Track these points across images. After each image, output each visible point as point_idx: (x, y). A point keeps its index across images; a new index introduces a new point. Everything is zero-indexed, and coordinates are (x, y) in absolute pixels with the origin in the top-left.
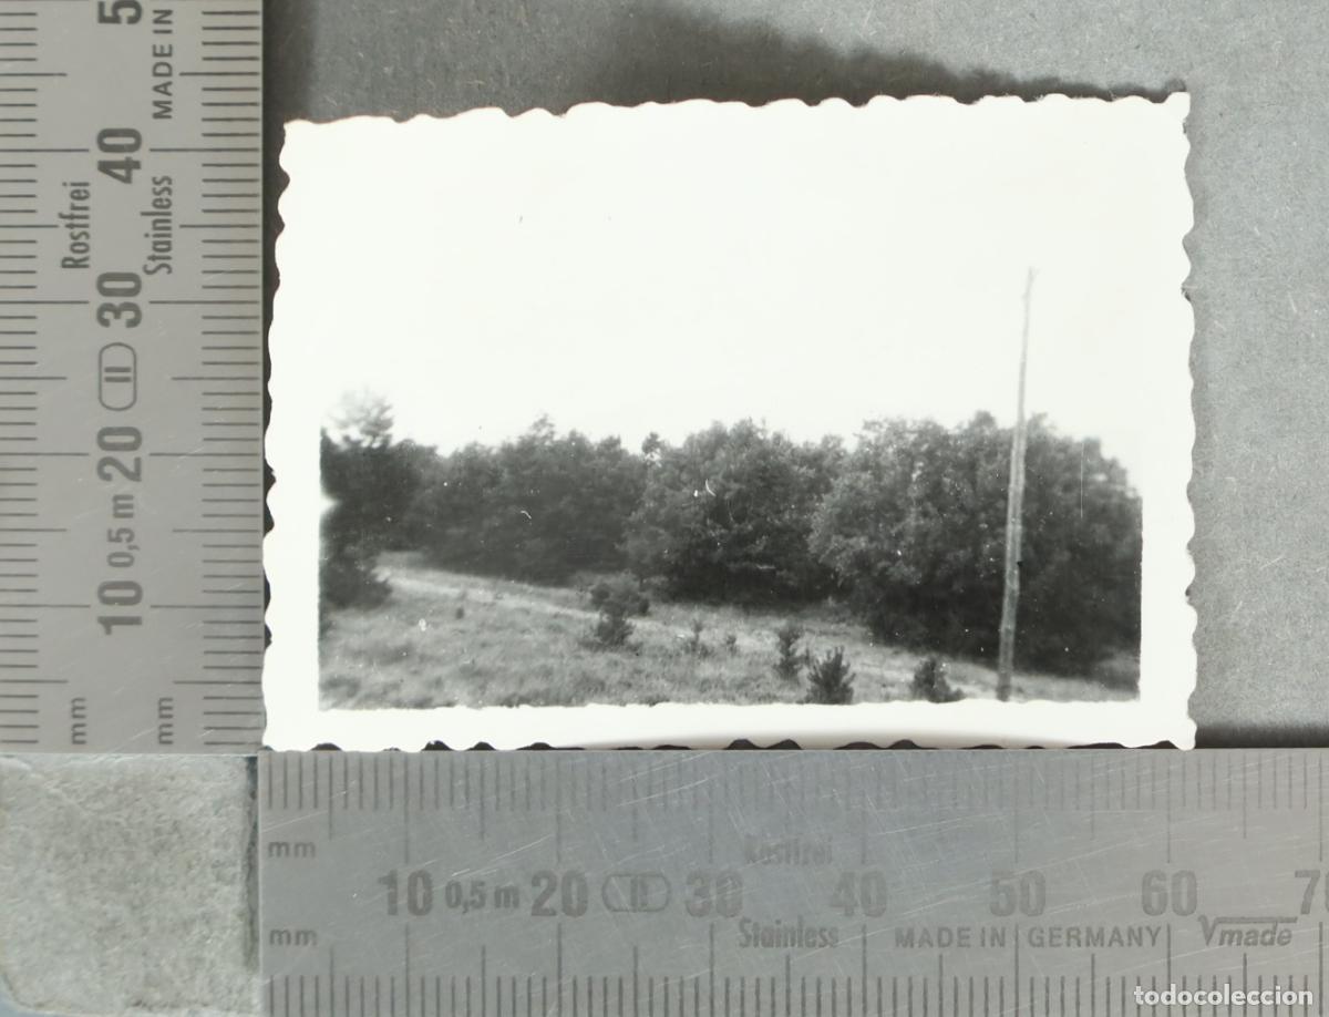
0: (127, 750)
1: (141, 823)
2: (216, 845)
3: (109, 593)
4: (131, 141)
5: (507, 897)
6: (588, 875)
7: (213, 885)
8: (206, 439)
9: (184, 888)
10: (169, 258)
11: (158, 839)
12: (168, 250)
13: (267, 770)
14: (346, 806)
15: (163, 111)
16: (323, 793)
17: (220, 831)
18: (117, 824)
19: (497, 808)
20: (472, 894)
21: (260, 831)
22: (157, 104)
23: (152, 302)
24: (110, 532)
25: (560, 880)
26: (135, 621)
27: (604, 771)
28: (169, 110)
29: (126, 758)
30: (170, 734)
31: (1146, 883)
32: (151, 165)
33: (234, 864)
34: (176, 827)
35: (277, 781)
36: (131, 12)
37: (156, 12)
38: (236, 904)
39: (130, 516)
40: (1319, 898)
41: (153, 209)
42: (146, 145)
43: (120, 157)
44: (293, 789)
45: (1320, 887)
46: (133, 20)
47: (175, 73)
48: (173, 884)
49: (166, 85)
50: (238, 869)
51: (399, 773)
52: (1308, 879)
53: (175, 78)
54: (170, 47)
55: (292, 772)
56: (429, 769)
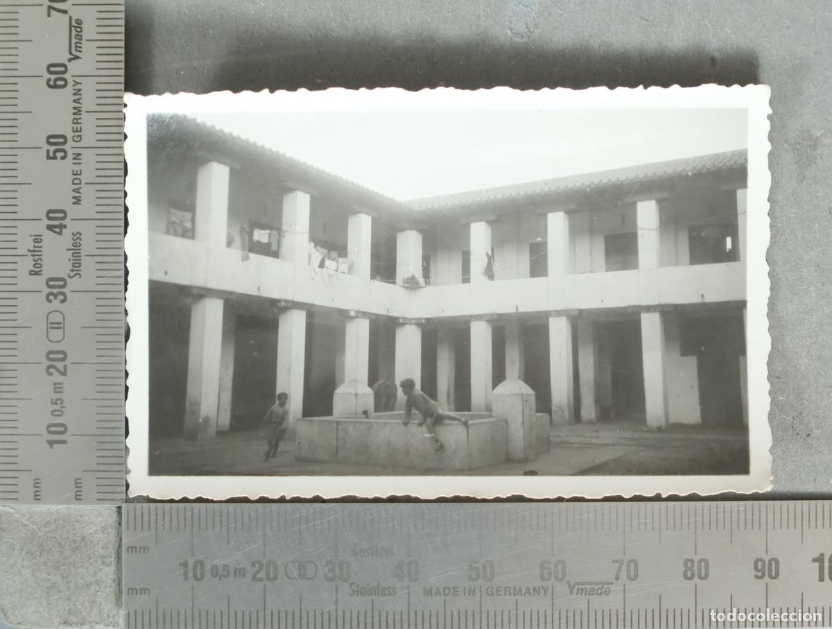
0: (60, 503)
1: (67, 538)
2: (103, 548)
3: (52, 429)
4: (62, 215)
5: (240, 572)
6: (277, 562)
7: (101, 567)
8: (97, 356)
9: (87, 568)
10: (80, 270)
11: (74, 545)
12: (80, 266)
13: (126, 513)
14: (164, 529)
15: (77, 201)
17: (104, 541)
18: (55, 538)
19: (235, 530)
20: (223, 571)
21: (123, 541)
22: (74, 198)
23: (72, 291)
24: (52, 400)
25: (265, 563)
26: (64, 442)
27: (286, 513)
28: (80, 200)
29: (60, 507)
30: (80, 496)
31: (542, 565)
32: (71, 227)
33: (111, 557)
34: (83, 539)
35: (132, 517)
36: (62, 154)
37: (74, 154)
38: (112, 576)
39: (62, 392)
40: (624, 574)
41: (72, 247)
42: (69, 217)
43: (57, 223)
44: (139, 522)
45: (624, 567)
46: (63, 158)
47: (83, 183)
48: (82, 566)
49: (78, 189)
50: (113, 559)
51: (189, 514)
52: (618, 564)
53: (83, 185)
54: (81, 171)
55: (139, 513)
56: (203, 512)
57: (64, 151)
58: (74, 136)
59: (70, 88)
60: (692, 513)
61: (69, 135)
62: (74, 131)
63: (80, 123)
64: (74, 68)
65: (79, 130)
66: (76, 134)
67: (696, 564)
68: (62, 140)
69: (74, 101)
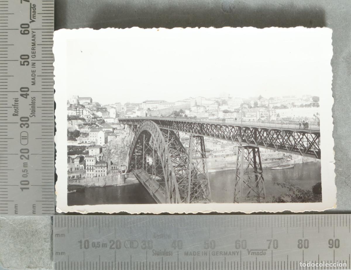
0: (26, 215)
1: (29, 230)
3: (23, 183)
4: (27, 90)
5: (104, 245)
6: (121, 241)
7: (44, 243)
8: (42, 151)
9: (38, 243)
10: (35, 114)
11: (32, 233)
12: (35, 112)
13: (55, 219)
14: (71, 227)
15: (34, 83)
16: (67, 224)
17: (45, 231)
18: (24, 230)
19: (103, 227)
20: (97, 245)
21: (54, 232)
22: (32, 82)
23: (31, 123)
24: (23, 170)
25: (115, 241)
26: (28, 188)
27: (124, 219)
28: (35, 83)
29: (26, 217)
30: (35, 212)
31: (236, 242)
32: (31, 95)
33: (48, 238)
34: (36, 231)
35: (57, 221)
36: (27, 63)
37: (32, 63)
38: (49, 247)
39: (27, 167)
40: (272, 246)
41: (32, 104)
42: (30, 90)
43: (25, 93)
44: (60, 223)
45: (272, 243)
46: (27, 65)
47: (36, 75)
48: (36, 243)
49: (34, 78)
50: (49, 239)
51: (82, 220)
52: (269, 242)
53: (36, 77)
54: (35, 70)
55: (60, 219)
56: (88, 219)
57: (28, 62)
58: (32, 55)
59: (30, 35)
60: (302, 219)
61: (30, 55)
62: (32, 53)
63: (35, 50)
64: (32, 26)
65: (34, 52)
66: (33, 54)
67: (303, 242)
68: (27, 57)
69: (32, 40)
